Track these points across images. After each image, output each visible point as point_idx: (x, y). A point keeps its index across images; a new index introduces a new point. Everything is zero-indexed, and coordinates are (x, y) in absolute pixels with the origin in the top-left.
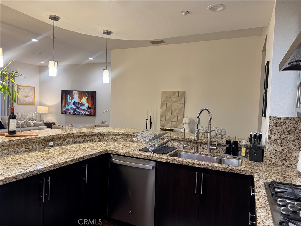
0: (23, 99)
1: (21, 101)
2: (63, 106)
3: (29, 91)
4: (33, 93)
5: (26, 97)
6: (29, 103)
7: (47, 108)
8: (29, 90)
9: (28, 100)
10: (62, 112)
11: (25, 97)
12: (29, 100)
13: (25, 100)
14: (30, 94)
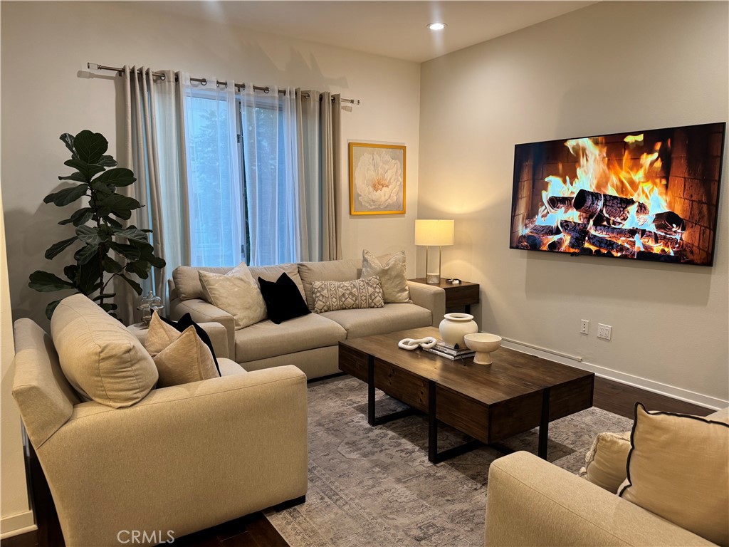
0: (369, 193)
1: (361, 203)
2: (521, 217)
3: (386, 163)
4: (400, 172)
5: (377, 185)
6: (386, 208)
7: (450, 224)
8: (388, 158)
9: (383, 199)
10: (516, 240)
11: (375, 188)
12: (387, 197)
13: (374, 198)
14: (389, 175)
